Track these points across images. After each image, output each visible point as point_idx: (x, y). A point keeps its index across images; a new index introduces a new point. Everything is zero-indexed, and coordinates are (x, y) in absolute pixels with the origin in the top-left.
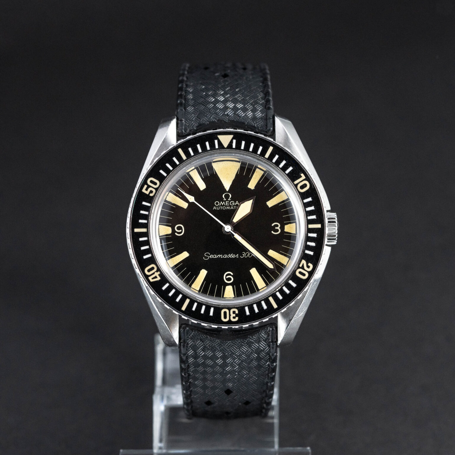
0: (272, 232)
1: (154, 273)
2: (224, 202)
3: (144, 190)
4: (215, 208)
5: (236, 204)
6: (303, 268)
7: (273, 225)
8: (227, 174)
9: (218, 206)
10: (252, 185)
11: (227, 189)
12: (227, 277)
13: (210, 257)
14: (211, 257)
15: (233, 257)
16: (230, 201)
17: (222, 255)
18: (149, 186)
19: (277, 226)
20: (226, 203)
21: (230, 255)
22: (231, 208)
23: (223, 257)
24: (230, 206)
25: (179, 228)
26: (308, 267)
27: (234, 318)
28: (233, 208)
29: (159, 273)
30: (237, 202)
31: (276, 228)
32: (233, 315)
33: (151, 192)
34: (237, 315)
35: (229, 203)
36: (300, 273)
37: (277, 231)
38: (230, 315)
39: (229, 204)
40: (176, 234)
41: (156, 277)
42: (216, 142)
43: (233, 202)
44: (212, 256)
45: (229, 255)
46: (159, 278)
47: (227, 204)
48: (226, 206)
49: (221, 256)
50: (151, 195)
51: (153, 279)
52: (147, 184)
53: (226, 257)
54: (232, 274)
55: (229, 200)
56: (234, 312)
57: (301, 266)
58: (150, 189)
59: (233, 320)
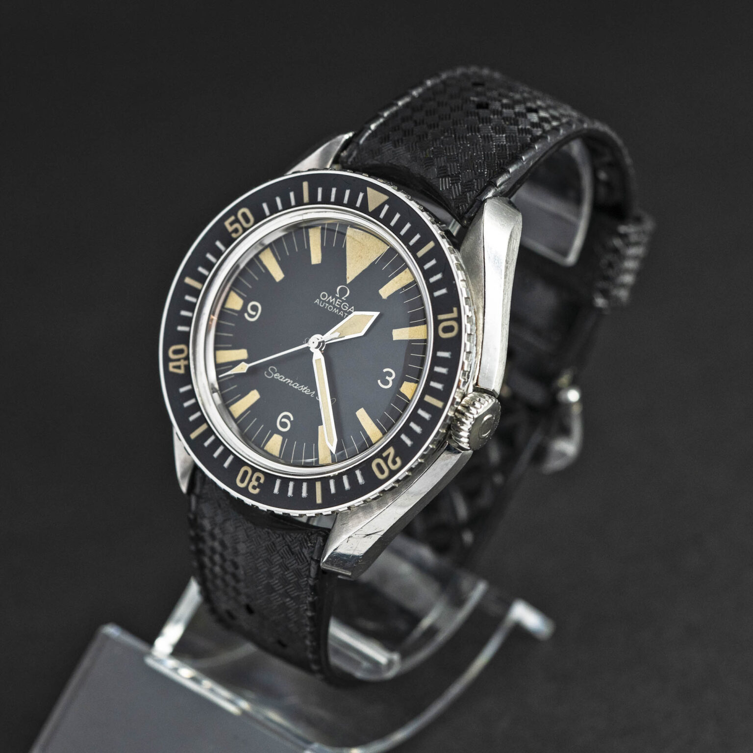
0: (379, 381)
1: (179, 360)
2: (334, 299)
3: (227, 223)
4: (317, 301)
5: (350, 310)
6: (385, 459)
7: (385, 370)
8: (359, 256)
9: (324, 301)
10: (385, 292)
11: (348, 281)
12: (284, 420)
13: (275, 375)
14: (276, 377)
15: (306, 392)
16: (343, 301)
17: (292, 381)
18: (237, 221)
19: (390, 375)
20: (337, 302)
21: (303, 388)
22: (340, 313)
23: (293, 385)
24: (340, 310)
25: (254, 308)
26: (394, 462)
27: (254, 487)
28: (342, 315)
29: (186, 363)
30: (353, 307)
31: (387, 378)
32: (254, 483)
33: (236, 231)
34: (260, 486)
35: (341, 303)
36: (379, 465)
37: (386, 383)
38: (250, 480)
39: (340, 305)
40: (246, 315)
41: (179, 367)
42: (361, 195)
43: (346, 305)
44: (277, 376)
45: (302, 386)
46: (182, 371)
47: (338, 304)
48: (334, 307)
49: (290, 382)
50: (234, 235)
51: (175, 367)
52: (236, 216)
53: (296, 387)
54: (292, 419)
55: (343, 298)
56: (258, 479)
57: (384, 455)
58: (237, 225)
59: (251, 490)
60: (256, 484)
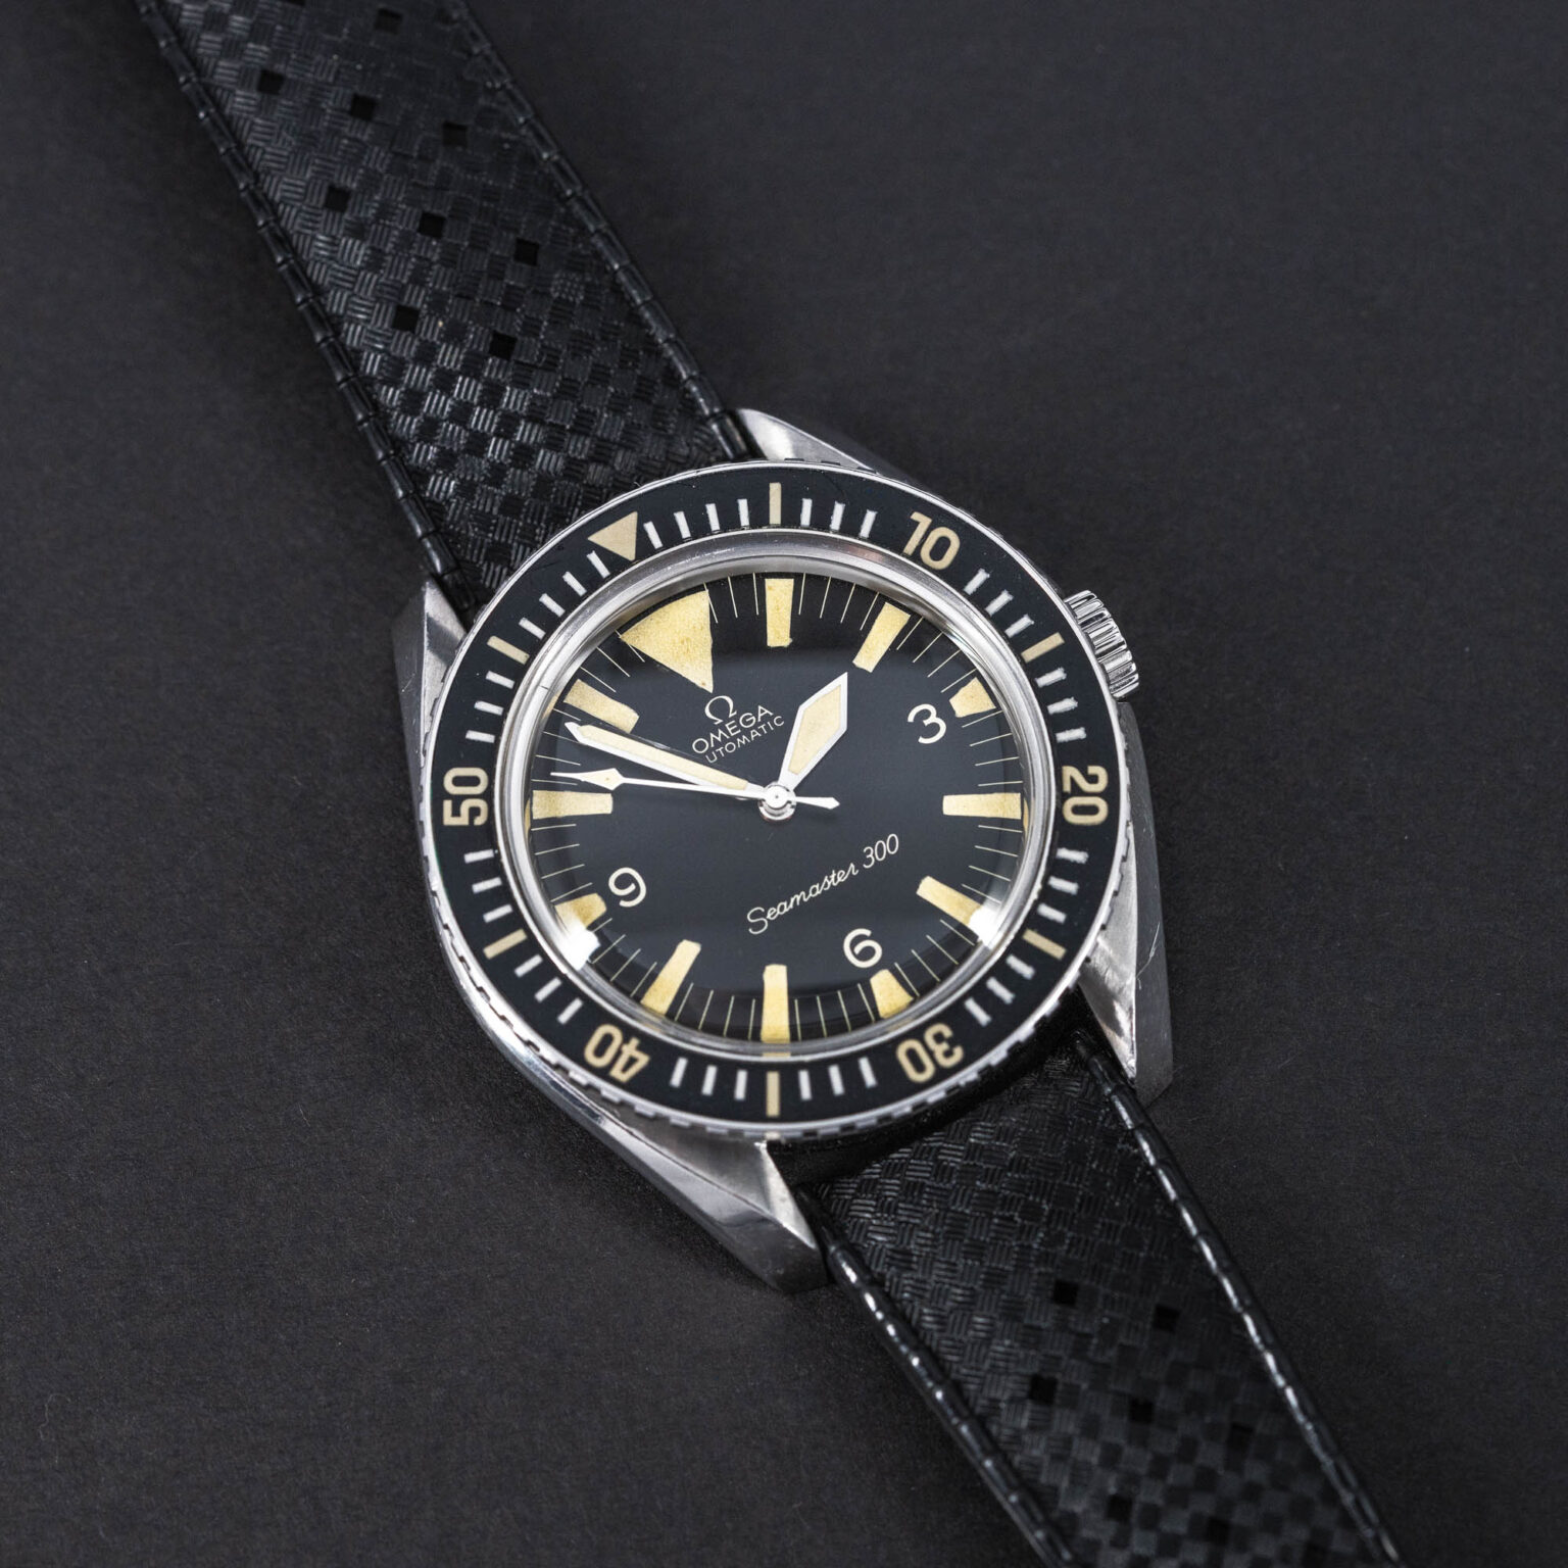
0: (922, 740)
1: (619, 1053)
2: (720, 732)
3: (449, 820)
5: (760, 715)
6: (1077, 791)
7: (911, 718)
8: (683, 642)
9: (709, 753)
10: (778, 635)
11: (709, 688)
12: (858, 949)
13: (769, 916)
14: (772, 916)
15: (839, 879)
16: (736, 718)
17: (803, 893)
18: (458, 801)
19: (926, 714)
20: (730, 730)
21: (829, 879)
22: (753, 737)
23: (811, 895)
24: (747, 732)
25: (624, 882)
26: (1093, 779)
27: (948, 1054)
28: (758, 734)
29: (634, 1042)
30: (760, 708)
31: (927, 722)
32: (939, 1049)
33: (474, 812)
34: (952, 1042)
35: (738, 723)
36: (1077, 810)
37: (935, 728)
38: (931, 1053)
39: (739, 727)
40: (623, 904)
41: (632, 1061)
42: (594, 558)
44: (773, 913)
45: (826, 879)
46: (643, 1060)
47: (733, 731)
48: (733, 739)
49: (807, 895)
50: (479, 821)
51: (625, 1069)
53: (818, 892)
54: (867, 932)
56: (939, 1038)
57: (1067, 787)
58: (466, 805)
59: (948, 1063)
60: (945, 1046)
